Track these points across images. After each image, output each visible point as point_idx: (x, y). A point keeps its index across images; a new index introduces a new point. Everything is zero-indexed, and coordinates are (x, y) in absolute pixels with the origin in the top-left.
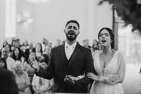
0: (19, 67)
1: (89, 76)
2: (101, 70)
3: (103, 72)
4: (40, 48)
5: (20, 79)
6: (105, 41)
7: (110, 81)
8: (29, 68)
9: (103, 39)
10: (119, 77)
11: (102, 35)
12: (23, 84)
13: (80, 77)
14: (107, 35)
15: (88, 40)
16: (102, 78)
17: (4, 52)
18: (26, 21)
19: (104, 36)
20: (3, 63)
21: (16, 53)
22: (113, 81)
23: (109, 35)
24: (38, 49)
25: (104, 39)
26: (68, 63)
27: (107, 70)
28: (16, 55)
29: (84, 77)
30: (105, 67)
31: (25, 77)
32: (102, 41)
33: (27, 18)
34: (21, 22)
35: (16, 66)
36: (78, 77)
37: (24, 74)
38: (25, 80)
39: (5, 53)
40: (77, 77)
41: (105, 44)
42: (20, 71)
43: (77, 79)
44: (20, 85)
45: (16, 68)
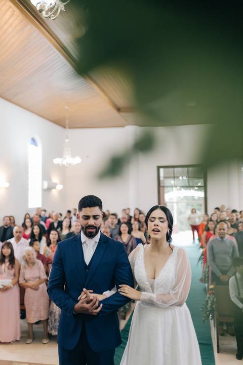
0: (31, 254)
1: (122, 291)
2: (147, 283)
3: (152, 286)
4: (69, 224)
5: (31, 271)
6: (159, 231)
7: (159, 301)
8: (49, 252)
9: (155, 227)
10: (176, 294)
11: (153, 219)
12: (37, 278)
13: (108, 294)
14: (162, 220)
15: (129, 209)
16: (145, 295)
17: (17, 232)
18: (55, 188)
19: (157, 222)
20: (8, 248)
21: (36, 232)
22: (164, 302)
23: (165, 221)
24: (67, 224)
25: (157, 227)
26: (87, 270)
27: (158, 284)
28: (35, 234)
29: (114, 293)
30: (154, 279)
31: (40, 268)
32: (153, 231)
33: (56, 184)
34: (49, 189)
35: (27, 253)
36: (104, 293)
37: (38, 264)
38: (39, 272)
39: (18, 234)
40: (102, 294)
41: (158, 236)
42: (32, 260)
43: (100, 297)
44: (32, 279)
45: (27, 257)
